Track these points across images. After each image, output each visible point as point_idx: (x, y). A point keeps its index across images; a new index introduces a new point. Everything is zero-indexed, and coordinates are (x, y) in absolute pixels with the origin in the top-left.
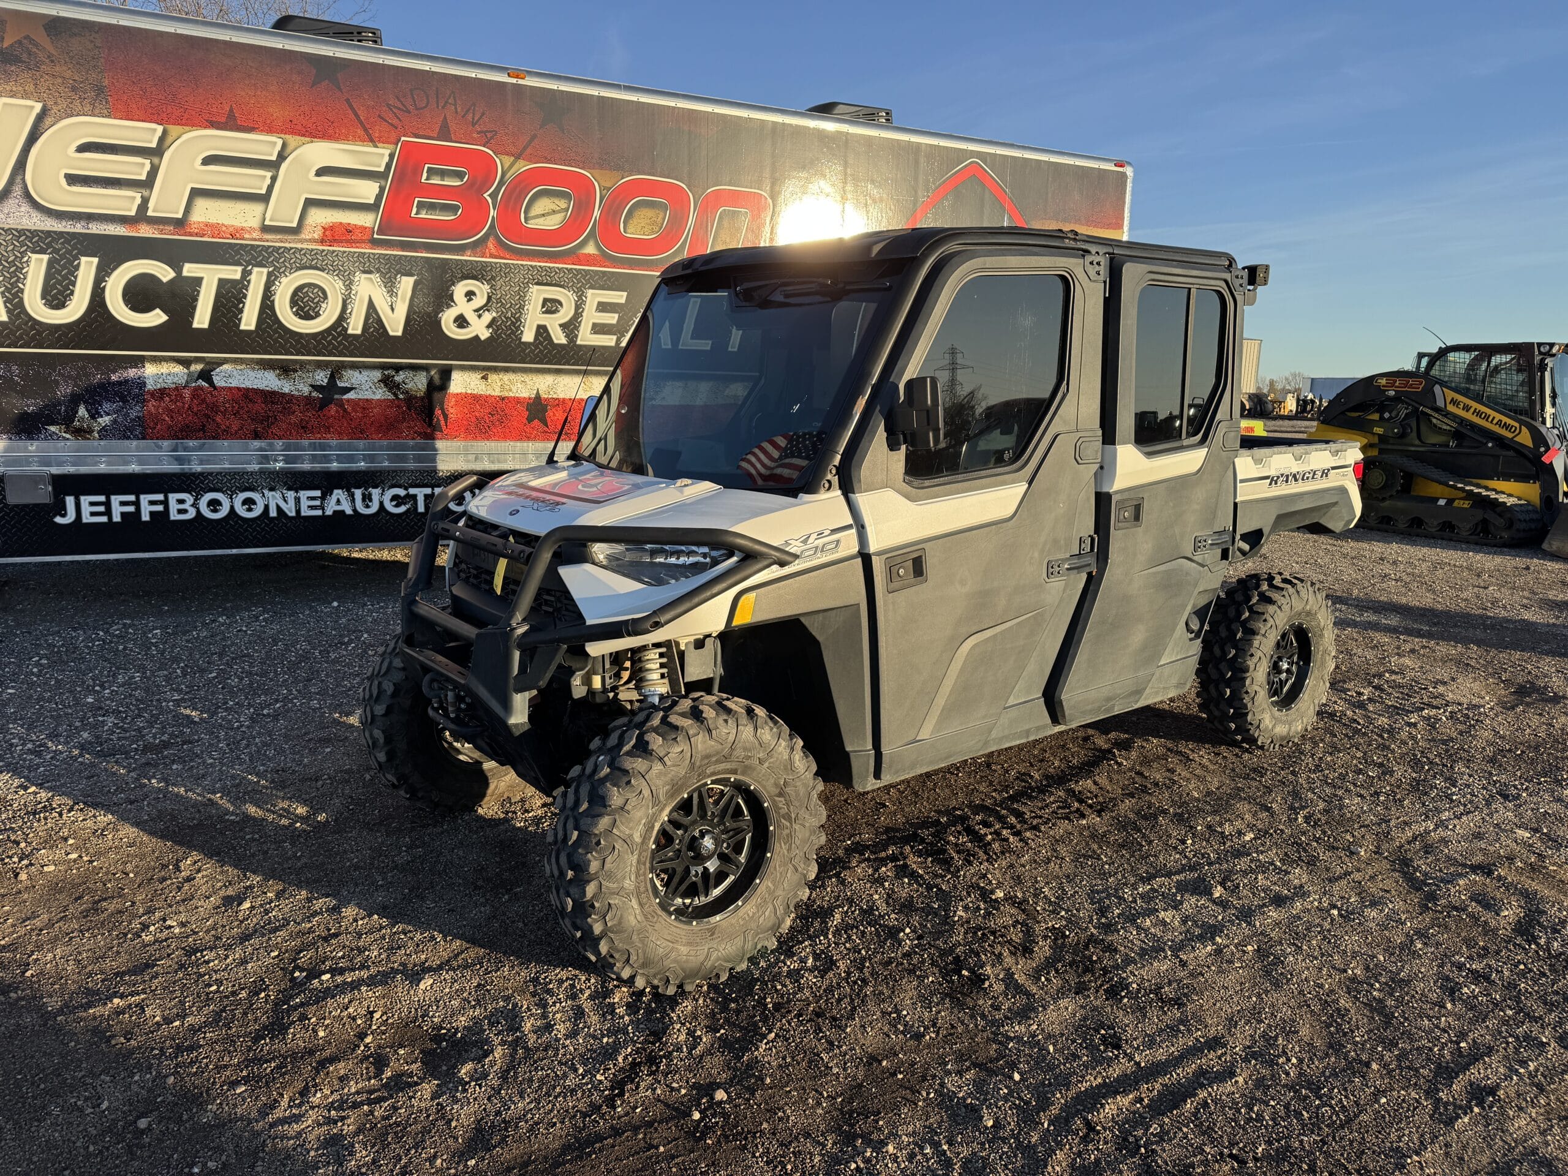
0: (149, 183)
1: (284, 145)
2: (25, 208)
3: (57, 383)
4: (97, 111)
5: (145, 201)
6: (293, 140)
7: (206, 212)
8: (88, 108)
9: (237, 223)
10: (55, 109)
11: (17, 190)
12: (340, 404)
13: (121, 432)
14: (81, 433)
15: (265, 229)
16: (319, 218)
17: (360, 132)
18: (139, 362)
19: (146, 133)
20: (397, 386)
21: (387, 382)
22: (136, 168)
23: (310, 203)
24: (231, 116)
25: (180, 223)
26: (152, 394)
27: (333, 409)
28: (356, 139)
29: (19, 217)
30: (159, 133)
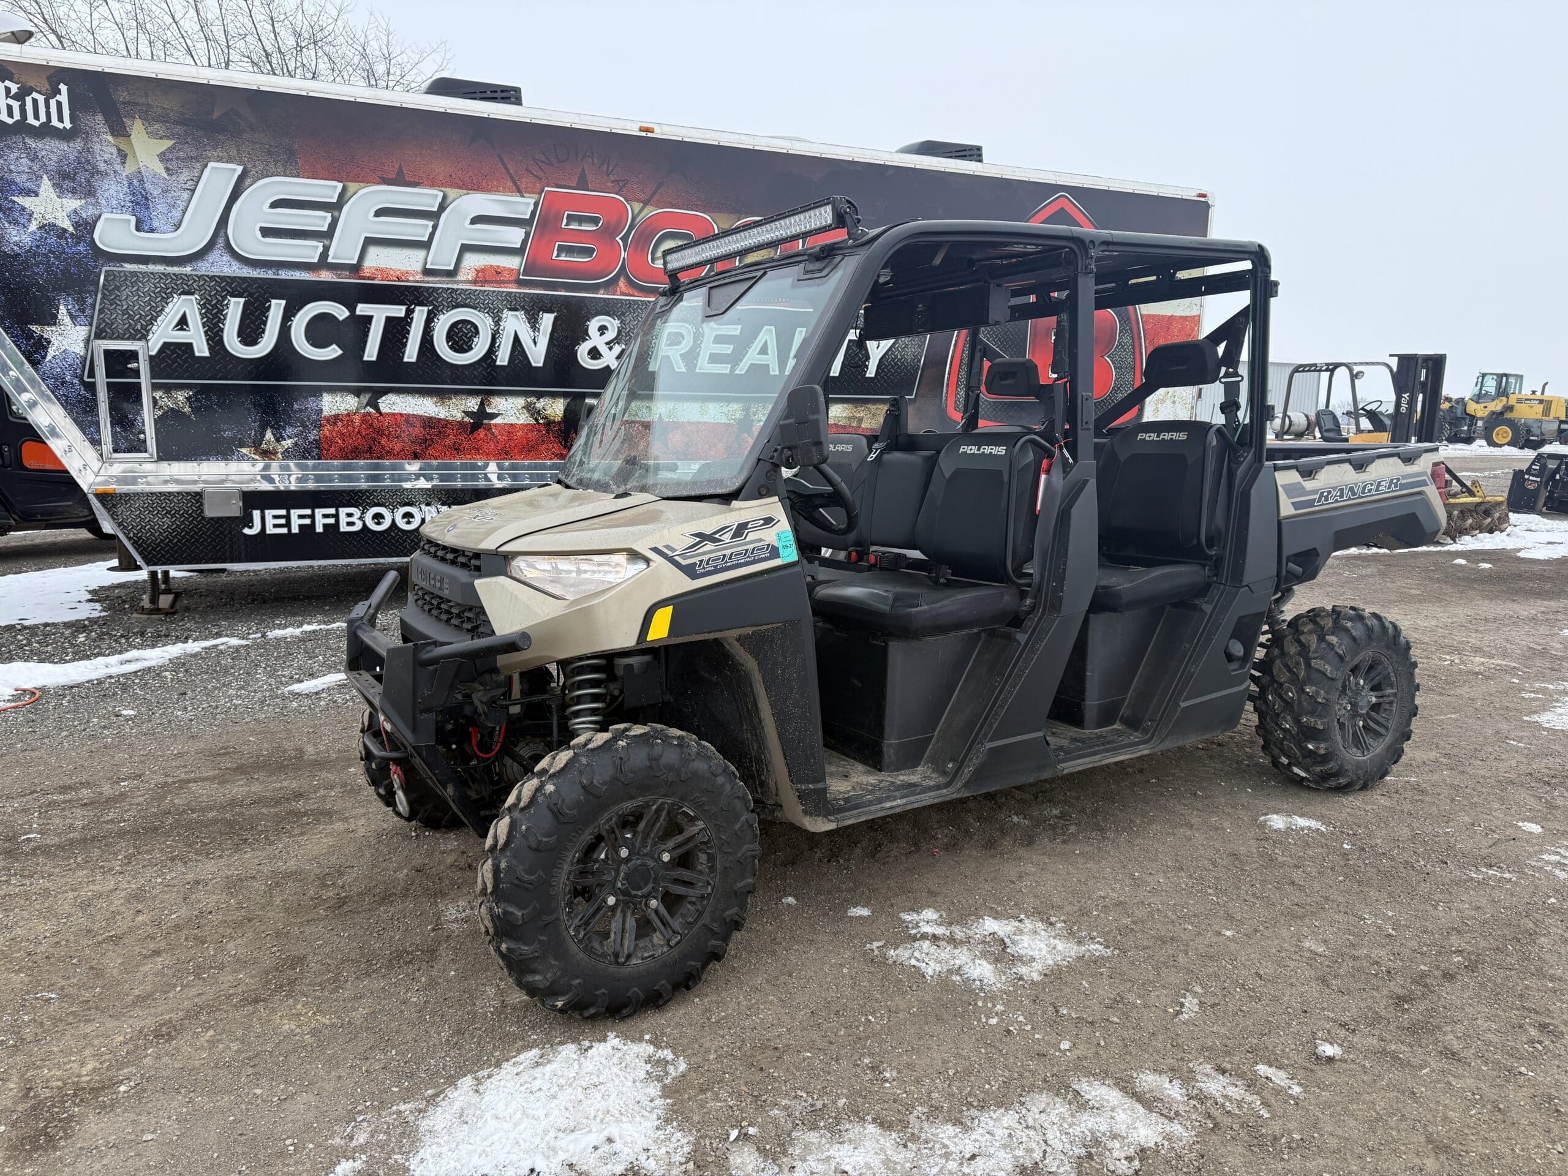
0: (329, 234)
1: (445, 197)
2: (227, 257)
3: (249, 410)
4: (288, 172)
6: (452, 193)
7: (380, 261)
8: (281, 169)
9: (403, 268)
10: (253, 172)
11: (221, 242)
12: (489, 428)
13: (301, 453)
14: (267, 454)
15: (427, 272)
16: (473, 262)
17: (510, 184)
18: (317, 392)
19: (327, 190)
20: (538, 412)
21: (528, 407)
22: (319, 220)
23: (465, 248)
24: (400, 171)
25: (356, 269)
26: (328, 419)
27: (482, 433)
28: (506, 190)
29: (221, 265)
30: (339, 189)
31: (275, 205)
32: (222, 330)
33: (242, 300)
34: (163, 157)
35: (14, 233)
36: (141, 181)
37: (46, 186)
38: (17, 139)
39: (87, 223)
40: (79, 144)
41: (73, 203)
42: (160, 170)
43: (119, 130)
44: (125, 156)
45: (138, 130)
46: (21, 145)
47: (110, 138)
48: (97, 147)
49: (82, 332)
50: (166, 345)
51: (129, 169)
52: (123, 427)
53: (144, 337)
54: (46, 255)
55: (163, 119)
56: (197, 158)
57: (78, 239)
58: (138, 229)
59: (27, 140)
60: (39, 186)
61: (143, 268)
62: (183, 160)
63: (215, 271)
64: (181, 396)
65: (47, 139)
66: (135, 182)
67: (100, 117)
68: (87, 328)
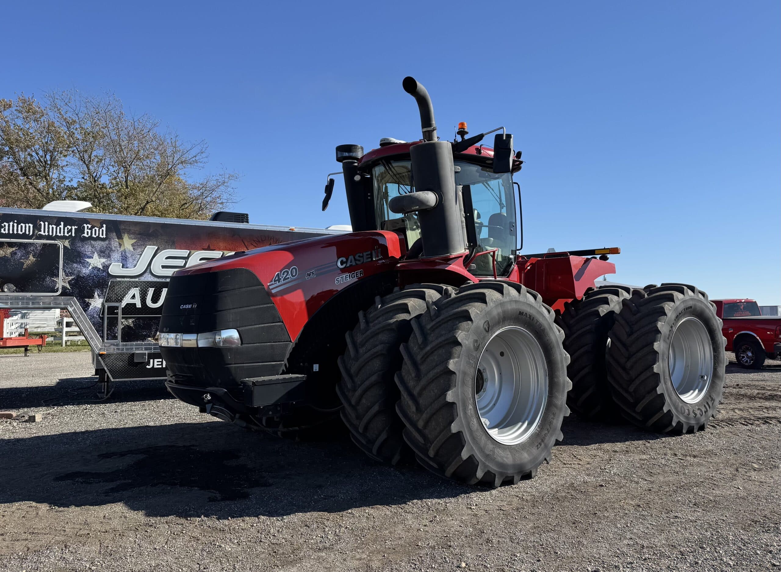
1: (223, 254)
2: (150, 275)
3: (152, 325)
4: (172, 248)
6: (226, 252)
8: (170, 247)
10: (161, 248)
11: (148, 271)
14: (157, 340)
17: (245, 248)
19: (184, 253)
22: (181, 263)
29: (148, 278)
30: (188, 253)
31: (167, 258)
32: (146, 299)
33: (154, 289)
34: (133, 245)
35: (84, 270)
36: (125, 253)
37: (96, 255)
38: (89, 241)
39: (107, 266)
40: (107, 242)
41: (103, 260)
42: (131, 249)
43: (120, 237)
44: (121, 245)
45: (126, 238)
46: (90, 243)
47: (117, 240)
48: (112, 243)
49: (101, 300)
50: (127, 304)
51: (122, 249)
52: (111, 332)
53: (121, 302)
54: (93, 277)
55: (134, 233)
56: (144, 245)
57: (103, 271)
58: (123, 267)
59: (92, 242)
60: (93, 255)
61: (123, 279)
62: (139, 246)
63: (146, 280)
64: (130, 321)
65: (98, 241)
66: (123, 253)
67: (114, 234)
68: (103, 299)
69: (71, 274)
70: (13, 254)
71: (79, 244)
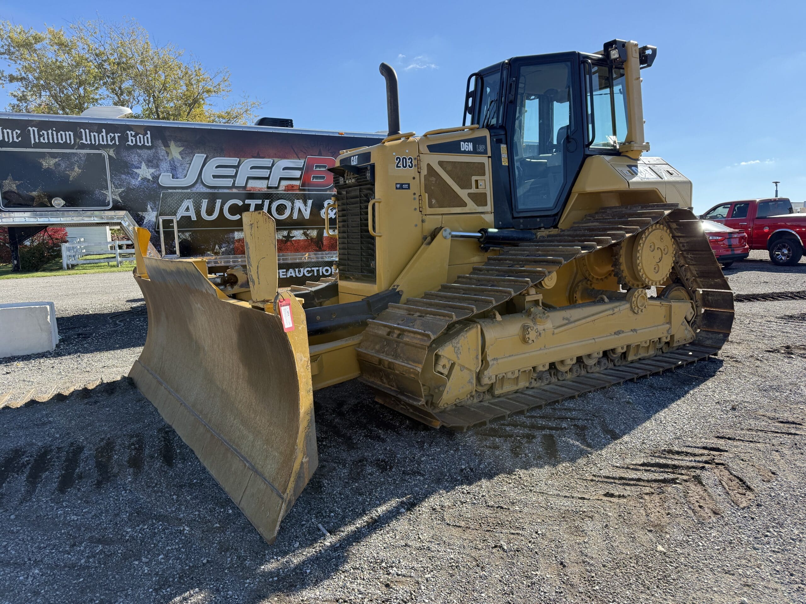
0: (235, 176)
1: (273, 162)
2: (201, 186)
3: (210, 238)
4: (221, 156)
5: (234, 181)
6: (276, 160)
7: (252, 184)
8: (219, 155)
9: (261, 186)
10: (210, 156)
11: (200, 181)
12: (291, 241)
13: (227, 253)
14: (216, 254)
15: (269, 188)
17: (295, 156)
18: (233, 231)
19: (234, 161)
20: (308, 235)
21: (305, 234)
22: (232, 172)
23: (281, 179)
24: (258, 154)
25: (245, 188)
26: (237, 240)
27: (289, 243)
28: (294, 158)
29: (200, 189)
30: (238, 161)
31: (217, 167)
32: (200, 211)
33: (207, 200)
34: (180, 153)
35: (133, 181)
36: (174, 162)
37: (143, 165)
38: (134, 150)
39: (156, 177)
40: (154, 150)
41: (152, 170)
42: (180, 158)
44: (168, 154)
45: (172, 145)
46: (135, 152)
47: (164, 148)
48: (159, 151)
49: (155, 213)
50: (182, 217)
51: (170, 158)
52: (169, 246)
53: (175, 215)
54: (143, 188)
55: (180, 140)
56: (192, 153)
57: (154, 182)
58: (173, 178)
59: (137, 150)
60: (141, 165)
61: (175, 191)
62: (187, 154)
63: (198, 191)
64: (187, 234)
65: (144, 150)
66: (172, 162)
67: (160, 141)
68: (157, 212)
69: (121, 186)
70: (57, 165)
71: (124, 154)
